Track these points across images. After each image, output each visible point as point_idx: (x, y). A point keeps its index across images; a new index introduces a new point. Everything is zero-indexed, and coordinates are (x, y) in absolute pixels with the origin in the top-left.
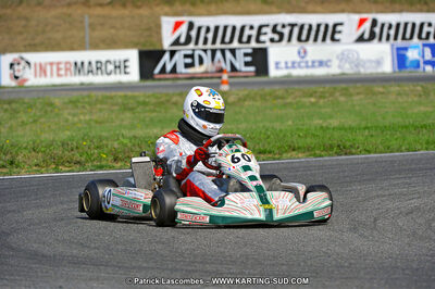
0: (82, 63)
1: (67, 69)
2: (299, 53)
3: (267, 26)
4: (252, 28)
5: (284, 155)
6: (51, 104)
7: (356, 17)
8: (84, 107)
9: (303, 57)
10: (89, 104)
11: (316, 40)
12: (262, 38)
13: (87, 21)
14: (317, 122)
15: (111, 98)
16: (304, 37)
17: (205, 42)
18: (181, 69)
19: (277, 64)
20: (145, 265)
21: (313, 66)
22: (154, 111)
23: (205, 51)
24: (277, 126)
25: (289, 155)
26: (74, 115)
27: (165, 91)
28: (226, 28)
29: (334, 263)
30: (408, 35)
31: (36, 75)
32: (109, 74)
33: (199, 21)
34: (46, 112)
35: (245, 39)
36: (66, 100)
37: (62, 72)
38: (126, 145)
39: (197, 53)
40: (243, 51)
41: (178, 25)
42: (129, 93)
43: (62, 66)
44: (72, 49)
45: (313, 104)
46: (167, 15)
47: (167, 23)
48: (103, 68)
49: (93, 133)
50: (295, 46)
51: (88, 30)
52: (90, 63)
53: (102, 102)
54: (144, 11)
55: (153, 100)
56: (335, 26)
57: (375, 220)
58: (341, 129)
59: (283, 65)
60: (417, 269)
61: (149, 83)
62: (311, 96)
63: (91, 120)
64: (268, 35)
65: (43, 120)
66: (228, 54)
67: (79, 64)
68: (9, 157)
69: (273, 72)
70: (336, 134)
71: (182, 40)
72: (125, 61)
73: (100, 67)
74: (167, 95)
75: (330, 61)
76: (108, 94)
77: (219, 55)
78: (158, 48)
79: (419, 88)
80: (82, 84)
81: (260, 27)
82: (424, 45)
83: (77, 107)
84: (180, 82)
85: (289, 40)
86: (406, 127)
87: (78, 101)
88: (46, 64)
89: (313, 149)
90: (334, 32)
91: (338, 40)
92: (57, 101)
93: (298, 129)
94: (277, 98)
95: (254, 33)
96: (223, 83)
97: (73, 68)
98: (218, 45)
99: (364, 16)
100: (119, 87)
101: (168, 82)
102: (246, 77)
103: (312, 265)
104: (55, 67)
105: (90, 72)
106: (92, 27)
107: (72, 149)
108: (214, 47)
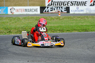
2: (77, 8)
3: (70, 2)
4: (66, 2)
5: (73, 31)
9: (78, 9)
10: (28, 19)
12: (68, 4)
14: (80, 24)
15: (33, 17)
16: (78, 4)
19: (72, 10)
20: (39, 56)
23: (55, 7)
24: (71, 25)
26: (25, 21)
27: (46, 16)
28: (60, 2)
29: (83, 56)
31: (16, 12)
32: (33, 12)
34: (18, 20)
35: (64, 5)
36: (23, 18)
37: (22, 11)
39: (53, 8)
41: (49, 1)
42: (38, 16)
44: (25, 6)
45: (80, 20)
48: (32, 10)
49: (28, 26)
50: (76, 6)
52: (29, 9)
53: (31, 18)
56: (85, 2)
57: (93, 47)
58: (86, 26)
59: (73, 11)
61: (42, 14)
62: (79, 18)
63: (28, 22)
64: (70, 4)
65: (17, 22)
67: (26, 9)
68: (9, 30)
69: (71, 12)
72: (37, 9)
73: (31, 10)
75: (84, 10)
78: (44, 6)
80: (27, 14)
81: (68, 2)
83: (25, 19)
84: (49, 14)
85: (75, 5)
88: (18, 9)
89: (79, 30)
90: (85, 3)
91: (86, 5)
92: (21, 18)
93: (76, 26)
94: (71, 18)
96: (59, 14)
98: (58, 6)
100: (35, 15)
101: (47, 14)
102: (65, 13)
103: (78, 57)
104: (20, 10)
105: (29, 11)
106: (29, 1)
107: (24, 29)
108: (57, 6)
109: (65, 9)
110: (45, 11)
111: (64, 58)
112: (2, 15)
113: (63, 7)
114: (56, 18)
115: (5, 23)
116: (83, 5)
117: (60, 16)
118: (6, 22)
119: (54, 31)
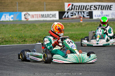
1: (39, 16)
2: (101, 13)
3: (93, 5)
4: (89, 6)
6: (35, 26)
8: (44, 26)
9: (102, 14)
11: (105, 9)
12: (91, 9)
13: (45, 3)
16: (102, 8)
19: (95, 16)
20: (60, 68)
23: (76, 12)
26: (41, 28)
27: (66, 22)
28: (82, 6)
29: (110, 68)
31: (31, 18)
32: (51, 18)
33: (75, 4)
34: (34, 27)
35: (87, 9)
36: (39, 24)
37: (38, 17)
39: (74, 12)
41: (69, 5)
43: (38, 15)
44: (41, 11)
46: (66, 2)
47: (66, 4)
48: (49, 16)
49: (46, 33)
50: (100, 11)
52: (46, 15)
53: (49, 25)
54: (60, 1)
56: (110, 6)
59: (97, 16)
61: (61, 20)
63: (46, 30)
64: (93, 8)
65: (33, 30)
66: (82, 13)
67: (43, 15)
68: (24, 39)
69: (94, 18)
71: (70, 9)
72: (55, 14)
73: (48, 16)
74: (66, 23)
75: (109, 15)
77: (80, 13)
78: (64, 11)
80: (44, 20)
81: (91, 6)
83: (42, 26)
84: (69, 20)
85: (99, 9)
87: (42, 25)
88: (34, 15)
90: (110, 7)
91: (111, 10)
92: (37, 25)
94: (95, 24)
96: (81, 20)
97: (41, 16)
98: (80, 10)
101: (67, 20)
102: (87, 19)
103: (104, 69)
104: (36, 16)
105: (46, 17)
106: (46, 5)
107: (41, 37)
108: (78, 11)
109: (88, 14)
110: (65, 17)
111: (88, 70)
112: (16, 21)
113: (85, 11)
114: (78, 24)
115: (18, 31)
116: (108, 9)
117: (81, 22)
118: (20, 30)
119: (75, 39)
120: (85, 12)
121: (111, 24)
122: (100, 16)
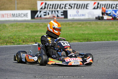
0: (15, 14)
1: (10, 16)
2: (77, 12)
4: (63, 4)
5: (72, 41)
6: (5, 26)
7: (93, 2)
8: (15, 27)
10: (16, 26)
11: (81, 8)
12: (66, 8)
13: (16, 2)
14: (81, 32)
15: (23, 24)
16: (78, 7)
17: (50, 8)
18: (43, 16)
19: (70, 15)
20: (31, 72)
21: (81, 16)
22: (34, 28)
23: (50, 11)
24: (70, 33)
25: (73, 41)
26: (12, 29)
29: (85, 73)
30: (108, 7)
31: (1, 17)
32: (22, 17)
34: (4, 28)
35: (61, 8)
36: (10, 25)
38: (26, 38)
39: (47, 12)
40: (61, 11)
41: (42, 3)
42: (28, 23)
43: (9, 15)
44: (12, 10)
45: (80, 27)
47: (39, 3)
48: (21, 16)
49: (17, 34)
50: (75, 10)
51: (16, 5)
52: (17, 14)
53: (20, 25)
55: (34, 25)
56: (87, 4)
57: (97, 60)
58: (88, 34)
59: (72, 15)
60: (109, 75)
61: (34, 20)
62: (80, 24)
63: (16, 30)
65: (3, 30)
66: (56, 12)
67: (14, 14)
69: (69, 17)
70: (87, 36)
71: (43, 8)
72: (27, 14)
73: (19, 15)
74: (38, 23)
76: (22, 23)
77: (54, 12)
78: (36, 10)
79: (111, 23)
80: (14, 20)
82: (113, 10)
83: (13, 27)
84: (42, 20)
85: (74, 8)
86: (107, 34)
87: (13, 25)
88: (4, 14)
89: (80, 40)
90: (87, 6)
92: (7, 25)
93: (76, 34)
94: (70, 25)
95: (64, 6)
97: (12, 15)
98: (53, 9)
99: (95, 2)
100: (25, 21)
101: (39, 20)
102: (61, 19)
103: (79, 73)
104: (7, 15)
105: (17, 16)
106: (18, 3)
107: (11, 39)
109: (62, 14)
110: (38, 16)
116: (84, 8)
120: (59, 12)
121: (87, 24)
122: (75, 15)
